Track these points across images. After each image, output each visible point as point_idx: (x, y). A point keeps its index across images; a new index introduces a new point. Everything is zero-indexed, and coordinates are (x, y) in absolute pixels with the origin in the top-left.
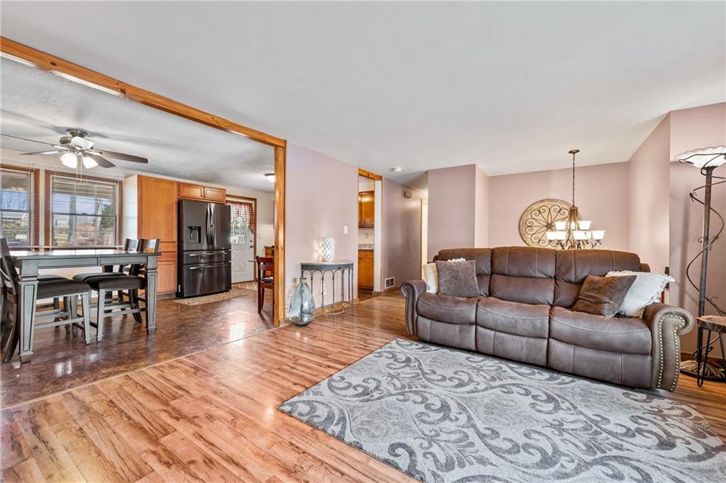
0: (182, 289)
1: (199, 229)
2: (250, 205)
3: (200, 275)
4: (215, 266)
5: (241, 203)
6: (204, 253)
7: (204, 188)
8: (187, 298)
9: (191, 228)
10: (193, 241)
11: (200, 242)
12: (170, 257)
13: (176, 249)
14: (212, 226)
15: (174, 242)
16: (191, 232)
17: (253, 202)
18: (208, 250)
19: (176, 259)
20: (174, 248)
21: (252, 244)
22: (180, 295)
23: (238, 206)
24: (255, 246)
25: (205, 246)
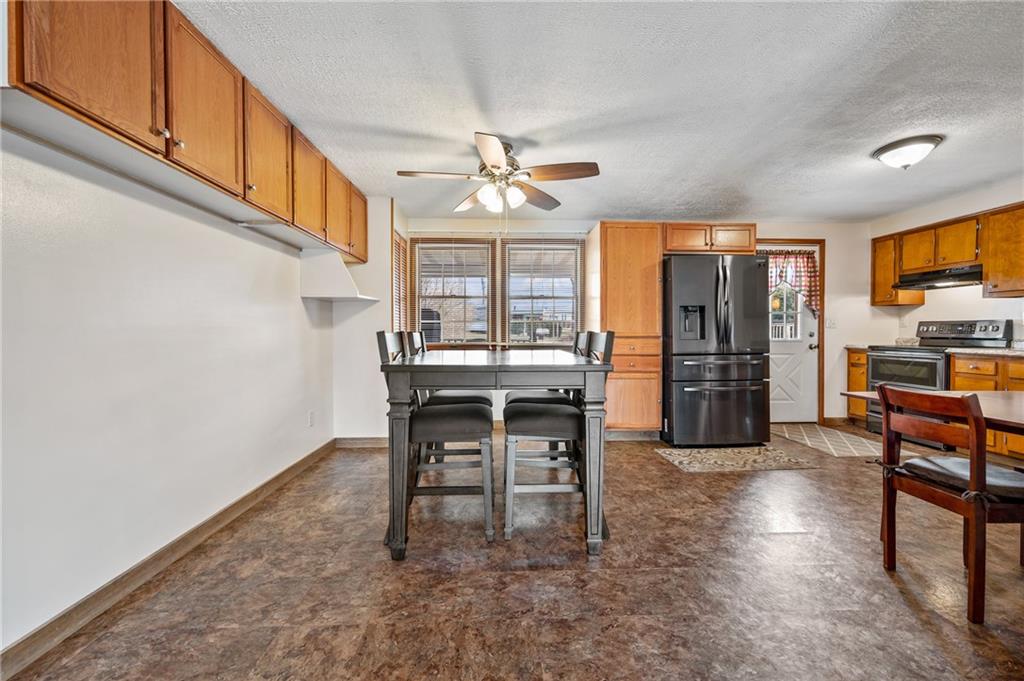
0: (670, 427)
1: (702, 309)
2: (810, 255)
3: (704, 404)
4: (733, 387)
5: (788, 254)
6: (711, 359)
7: (711, 227)
8: (680, 447)
9: (685, 309)
10: (690, 335)
11: (703, 336)
12: (649, 364)
13: (660, 351)
14: (728, 303)
15: (658, 337)
16: (686, 317)
17: (816, 248)
18: (719, 354)
19: (660, 369)
20: (656, 347)
21: (815, 341)
22: (666, 439)
23: (780, 260)
24: (820, 347)
25: (712, 345)
